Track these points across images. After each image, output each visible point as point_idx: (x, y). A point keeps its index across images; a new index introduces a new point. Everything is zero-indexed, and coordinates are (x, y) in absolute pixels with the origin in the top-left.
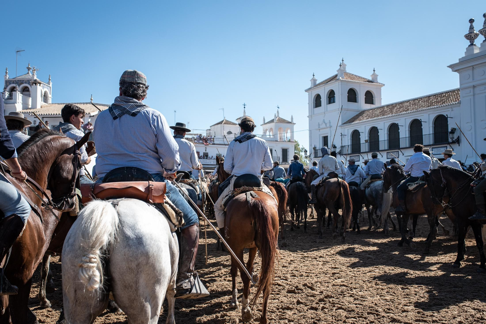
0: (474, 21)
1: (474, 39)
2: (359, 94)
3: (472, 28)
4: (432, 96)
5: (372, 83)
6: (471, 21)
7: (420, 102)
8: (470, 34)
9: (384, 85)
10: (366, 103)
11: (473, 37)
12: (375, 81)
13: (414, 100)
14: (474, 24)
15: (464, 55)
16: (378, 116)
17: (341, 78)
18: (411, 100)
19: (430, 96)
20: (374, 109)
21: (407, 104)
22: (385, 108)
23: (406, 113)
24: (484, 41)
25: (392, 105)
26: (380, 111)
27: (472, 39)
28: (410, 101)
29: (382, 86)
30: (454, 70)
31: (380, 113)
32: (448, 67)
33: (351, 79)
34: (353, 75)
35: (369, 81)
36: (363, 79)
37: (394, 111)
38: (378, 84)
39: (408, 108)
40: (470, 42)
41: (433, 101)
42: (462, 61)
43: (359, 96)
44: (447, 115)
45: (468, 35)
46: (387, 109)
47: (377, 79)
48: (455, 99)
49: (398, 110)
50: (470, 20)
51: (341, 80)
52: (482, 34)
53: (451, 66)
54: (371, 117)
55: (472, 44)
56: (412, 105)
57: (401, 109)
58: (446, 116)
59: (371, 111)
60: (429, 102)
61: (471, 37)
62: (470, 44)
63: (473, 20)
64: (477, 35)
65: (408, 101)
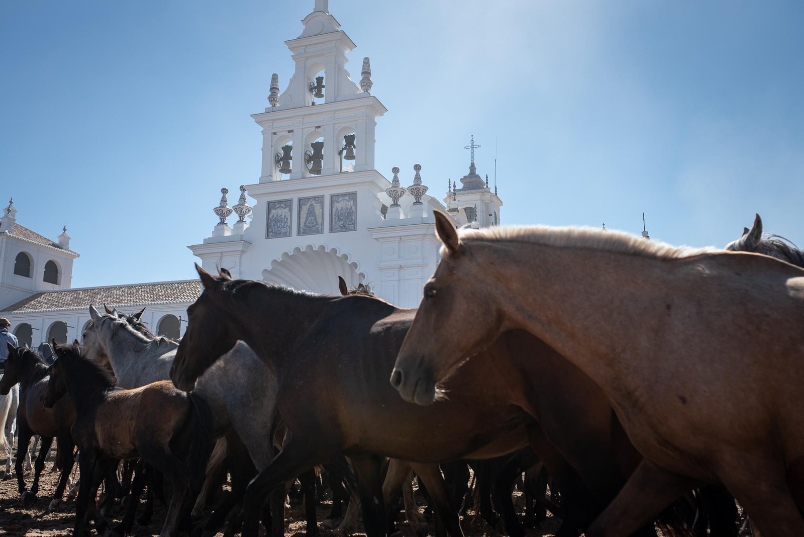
0: (227, 192)
1: (225, 217)
2: (35, 264)
3: (224, 200)
4: (157, 285)
5: (60, 250)
6: (225, 191)
7: (140, 292)
8: (222, 209)
9: (79, 256)
10: (45, 280)
11: (224, 214)
12: (64, 247)
13: (130, 287)
14: (227, 196)
15: (211, 236)
16: (68, 304)
17: (7, 231)
18: (125, 286)
19: (155, 285)
20: (61, 292)
21: (118, 291)
22: (81, 293)
23: (117, 305)
24: (238, 221)
25: (92, 289)
26: (72, 297)
27: (224, 215)
28: (124, 289)
29: (75, 257)
30: (197, 253)
31: (72, 300)
32: (188, 247)
33: (25, 237)
34: (26, 230)
35: (54, 245)
36: (44, 241)
37: (98, 301)
38: (69, 252)
39: (121, 298)
40: (221, 219)
41: (160, 294)
42: (208, 243)
43: (35, 267)
44: (180, 317)
45: (218, 209)
46: (84, 295)
47: (67, 243)
48: (193, 294)
49: (103, 299)
50: (222, 190)
51: (7, 235)
52: (237, 213)
53: (191, 247)
54: (57, 306)
55: (222, 223)
56: (126, 295)
57: (109, 299)
58: (179, 319)
59: (55, 295)
60: (153, 294)
61: (222, 212)
62: (220, 221)
63: (227, 190)
64: (229, 212)
65: (120, 287)
